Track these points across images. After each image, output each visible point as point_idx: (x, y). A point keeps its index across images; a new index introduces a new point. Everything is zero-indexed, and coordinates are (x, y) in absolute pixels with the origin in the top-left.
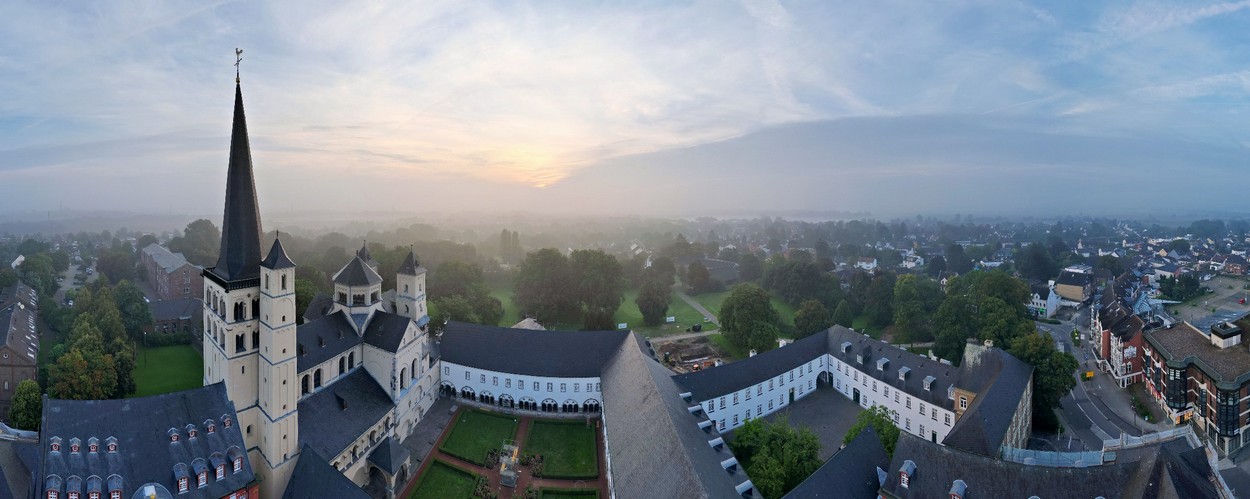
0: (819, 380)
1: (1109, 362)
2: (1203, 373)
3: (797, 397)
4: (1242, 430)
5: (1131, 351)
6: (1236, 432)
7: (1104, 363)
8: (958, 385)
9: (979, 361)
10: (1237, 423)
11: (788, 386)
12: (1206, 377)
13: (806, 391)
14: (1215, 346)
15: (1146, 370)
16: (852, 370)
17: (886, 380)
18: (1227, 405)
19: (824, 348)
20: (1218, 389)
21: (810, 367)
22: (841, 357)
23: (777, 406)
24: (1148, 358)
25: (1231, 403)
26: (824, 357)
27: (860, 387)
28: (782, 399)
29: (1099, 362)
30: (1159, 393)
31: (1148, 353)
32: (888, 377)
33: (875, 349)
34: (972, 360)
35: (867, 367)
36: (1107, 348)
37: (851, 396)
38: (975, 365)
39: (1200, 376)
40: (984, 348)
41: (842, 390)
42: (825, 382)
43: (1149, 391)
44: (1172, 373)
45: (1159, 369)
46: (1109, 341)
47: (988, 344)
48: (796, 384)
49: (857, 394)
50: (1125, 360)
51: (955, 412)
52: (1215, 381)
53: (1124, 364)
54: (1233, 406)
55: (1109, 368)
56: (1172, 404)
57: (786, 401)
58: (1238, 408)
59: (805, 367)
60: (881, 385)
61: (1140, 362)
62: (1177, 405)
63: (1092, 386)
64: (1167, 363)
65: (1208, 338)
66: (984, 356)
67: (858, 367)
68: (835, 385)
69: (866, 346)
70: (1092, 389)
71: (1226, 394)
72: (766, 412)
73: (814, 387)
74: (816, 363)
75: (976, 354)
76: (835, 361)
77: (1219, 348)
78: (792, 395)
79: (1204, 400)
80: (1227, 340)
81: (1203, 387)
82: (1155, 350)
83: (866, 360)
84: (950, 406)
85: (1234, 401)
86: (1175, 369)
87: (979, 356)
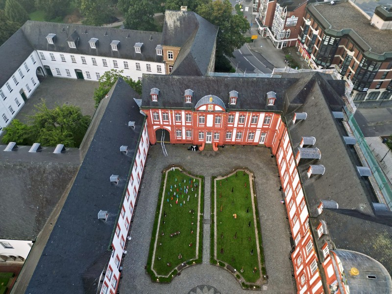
0: (39, 77)
1: (270, 29)
2: (355, 43)
3: (28, 95)
4: (369, 91)
5: (294, 20)
6: (365, 89)
7: (265, 30)
8: (165, 43)
9: (178, 23)
10: (369, 85)
11: (16, 90)
12: (356, 46)
13: (33, 88)
14: (373, 26)
15: (302, 37)
16: (67, 56)
17: (101, 55)
18: (367, 71)
19: (29, 47)
20: (364, 56)
21: (26, 67)
22: (51, 48)
23: (17, 109)
24: (306, 27)
25: (370, 69)
26: (34, 54)
27: (80, 66)
28: (17, 102)
29: (261, 28)
30: (309, 54)
31: (308, 23)
32: (103, 51)
33: (81, 32)
34: (172, 24)
35: (82, 48)
36: (270, 17)
37: (74, 76)
38: (176, 27)
39: (351, 45)
40: (181, 13)
41: (64, 75)
42: (45, 75)
43: (300, 53)
44: (327, 39)
45: (315, 36)
46: (274, 10)
47: (184, 9)
48: (22, 85)
49: (79, 74)
50: (286, 28)
51: (164, 62)
52: (363, 51)
53: (284, 31)
54: (372, 72)
55: (269, 34)
56: (319, 62)
57: (22, 102)
58: (375, 75)
59: (22, 67)
60: (99, 59)
61: (298, 31)
62: (323, 64)
63: (254, 46)
64: (326, 31)
65: (369, 18)
66: (182, 19)
67: (72, 51)
68: (55, 74)
69: (71, 32)
70: (254, 48)
71: (369, 62)
72: (10, 117)
73: (37, 82)
74: (29, 61)
75: (175, 18)
76: (47, 54)
77: (376, 28)
78: (23, 95)
79: (347, 63)
80: (387, 22)
81: (351, 54)
82: (315, 20)
83: (78, 43)
84: (160, 60)
85: (374, 68)
86: (331, 36)
87: (178, 20)
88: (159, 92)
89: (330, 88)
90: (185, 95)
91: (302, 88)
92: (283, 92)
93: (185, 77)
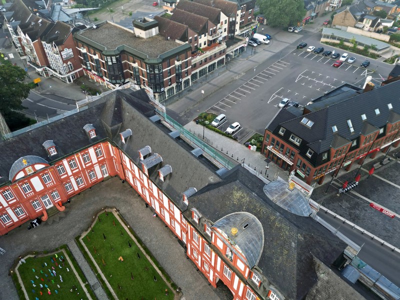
1: (50, 67)
2: (134, 56)
4: (166, 89)
5: (68, 52)
6: (162, 89)
7: (45, 70)
10: (163, 85)
12: (136, 58)
14: (139, 38)
15: (86, 65)
18: (155, 74)
20: (146, 63)
24: (84, 55)
25: (157, 72)
29: (40, 70)
30: (101, 77)
31: (84, 51)
36: (42, 56)
39: (131, 58)
43: (93, 79)
44: (109, 60)
45: (97, 61)
46: (42, 49)
50: (65, 61)
52: (143, 59)
53: (65, 65)
54: (159, 74)
55: (51, 72)
56: (114, 82)
58: (163, 75)
61: (78, 61)
62: (118, 81)
63: (43, 89)
64: (104, 53)
65: (132, 32)
70: (44, 91)
71: (153, 66)
77: (142, 38)
79: (137, 74)
80: (147, 31)
81: (136, 65)
82: (89, 46)
85: (159, 70)
86: (111, 56)
89: (136, 100)
91: (113, 109)
92: (98, 120)
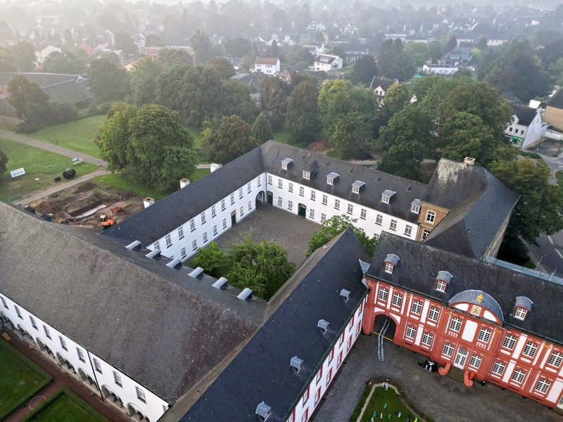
0: (258, 203)
3: (238, 218)
8: (428, 199)
9: (455, 178)
11: (229, 209)
13: (246, 212)
16: (297, 186)
17: (336, 194)
19: (261, 167)
21: (249, 188)
22: (283, 174)
23: (221, 231)
26: (262, 176)
27: (306, 201)
28: (225, 224)
32: (340, 190)
33: (322, 164)
34: (446, 177)
35: (315, 182)
37: (295, 211)
38: (450, 182)
40: (463, 166)
41: (285, 207)
42: (265, 202)
47: (469, 161)
48: (237, 207)
49: (302, 210)
51: (419, 224)
57: (229, 224)
59: (245, 188)
60: (332, 199)
66: (461, 174)
67: (304, 182)
68: (275, 203)
69: (311, 161)
72: (211, 238)
73: (254, 207)
74: (254, 182)
75: (452, 170)
76: (275, 179)
78: (234, 218)
83: (314, 175)
84: (413, 219)
87: (456, 173)
88: (399, 261)
90: (438, 277)
93: (445, 252)
